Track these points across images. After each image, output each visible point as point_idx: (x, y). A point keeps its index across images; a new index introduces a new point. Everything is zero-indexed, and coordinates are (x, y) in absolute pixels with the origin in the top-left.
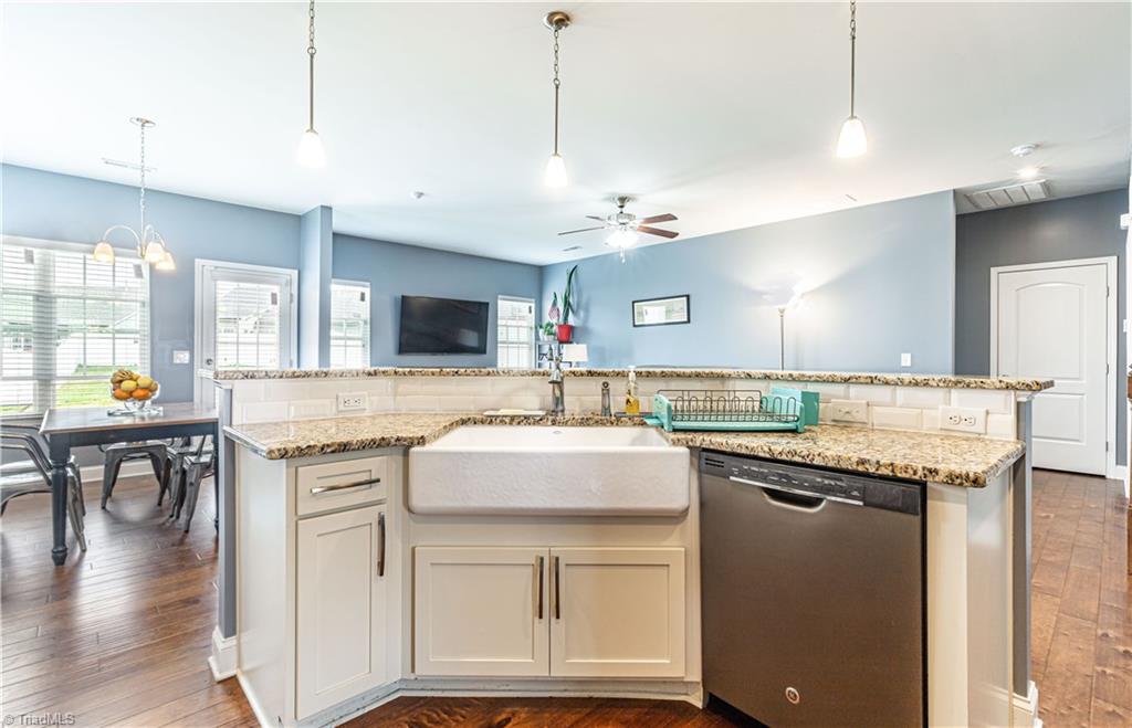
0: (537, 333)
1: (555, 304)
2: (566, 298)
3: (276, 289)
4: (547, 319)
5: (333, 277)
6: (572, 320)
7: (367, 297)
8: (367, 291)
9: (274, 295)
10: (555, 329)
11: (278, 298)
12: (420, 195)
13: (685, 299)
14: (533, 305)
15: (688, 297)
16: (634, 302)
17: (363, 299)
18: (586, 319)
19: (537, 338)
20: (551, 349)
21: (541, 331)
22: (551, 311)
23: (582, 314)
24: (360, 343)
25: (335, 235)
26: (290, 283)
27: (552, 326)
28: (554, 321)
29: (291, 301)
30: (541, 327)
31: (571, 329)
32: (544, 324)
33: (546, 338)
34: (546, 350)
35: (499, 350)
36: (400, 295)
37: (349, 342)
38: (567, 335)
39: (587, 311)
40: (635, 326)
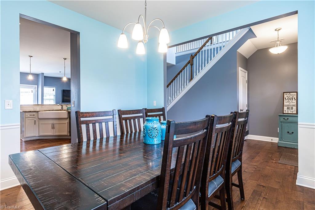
3: (33, 89)
5: (44, 86)
7: (55, 90)
8: (55, 89)
9: (32, 91)
11: (33, 91)
12: (60, 72)
17: (53, 90)
24: (53, 100)
25: (45, 77)
26: (35, 88)
29: (36, 92)
36: (62, 89)
37: (50, 100)
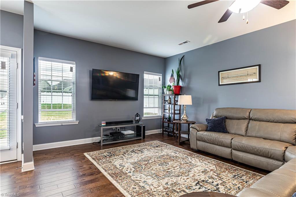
0: (163, 90)
1: (172, 76)
2: (178, 72)
4: (168, 83)
6: (181, 84)
7: (74, 69)
8: (74, 66)
10: (172, 88)
13: (258, 67)
14: (161, 77)
15: (260, 66)
16: (219, 72)
17: (72, 70)
18: (189, 83)
19: (163, 93)
20: (170, 98)
21: (165, 90)
22: (171, 79)
23: (187, 80)
24: (70, 94)
27: (171, 87)
28: (172, 84)
30: (165, 87)
31: (181, 87)
32: (167, 86)
33: (168, 93)
34: (167, 98)
35: (144, 99)
36: (91, 69)
38: (178, 91)
39: (190, 78)
40: (219, 85)
